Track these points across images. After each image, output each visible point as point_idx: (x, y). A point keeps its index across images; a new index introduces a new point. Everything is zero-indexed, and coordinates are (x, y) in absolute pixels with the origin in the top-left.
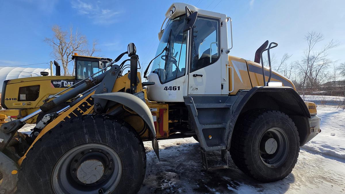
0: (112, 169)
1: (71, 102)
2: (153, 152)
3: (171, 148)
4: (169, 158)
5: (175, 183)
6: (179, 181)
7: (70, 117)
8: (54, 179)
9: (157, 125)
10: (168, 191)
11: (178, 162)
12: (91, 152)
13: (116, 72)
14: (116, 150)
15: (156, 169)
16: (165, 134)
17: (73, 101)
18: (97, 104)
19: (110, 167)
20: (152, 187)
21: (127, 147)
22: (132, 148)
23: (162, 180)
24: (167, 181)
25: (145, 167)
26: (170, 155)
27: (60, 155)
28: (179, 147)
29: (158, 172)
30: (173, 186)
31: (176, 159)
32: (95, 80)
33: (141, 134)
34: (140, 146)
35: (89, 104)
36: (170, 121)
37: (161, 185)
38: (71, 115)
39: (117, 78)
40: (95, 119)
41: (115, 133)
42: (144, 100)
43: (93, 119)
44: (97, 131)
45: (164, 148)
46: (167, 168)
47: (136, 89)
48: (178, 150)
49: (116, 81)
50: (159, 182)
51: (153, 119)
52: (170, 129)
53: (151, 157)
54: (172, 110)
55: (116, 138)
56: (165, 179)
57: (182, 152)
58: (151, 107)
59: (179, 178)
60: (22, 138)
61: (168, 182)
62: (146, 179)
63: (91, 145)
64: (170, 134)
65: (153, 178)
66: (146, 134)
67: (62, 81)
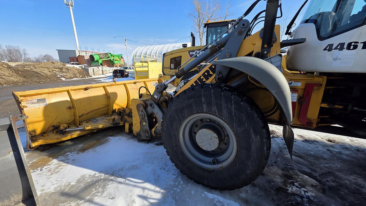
0: (227, 144)
1: (199, 70)
2: (282, 139)
3: (316, 143)
4: (308, 155)
5: (313, 194)
6: (321, 195)
7: (195, 85)
8: (180, 135)
9: (296, 107)
10: (299, 199)
11: (326, 167)
12: (208, 121)
13: (243, 30)
14: (232, 127)
15: (284, 162)
16: (308, 122)
17: (201, 69)
18: (218, 72)
19: (225, 141)
20: (274, 183)
21: (245, 128)
22: (251, 130)
23: (291, 181)
24: (300, 186)
25: (267, 159)
26: (310, 152)
27: (184, 118)
28: (332, 146)
29: (285, 167)
30: (308, 197)
31: (323, 161)
32: (218, 44)
33: (268, 114)
34: (264, 131)
35: (211, 73)
36: (325, 105)
37: (288, 186)
38: (196, 82)
39: (244, 39)
40: (213, 89)
41: (233, 108)
42: (279, 67)
43: (211, 89)
44: (214, 102)
45: (302, 139)
46: (301, 168)
47: (269, 52)
48: (328, 150)
49: (242, 43)
50: (285, 180)
51: (290, 97)
52: (321, 117)
53: (278, 144)
54: (332, 87)
55: (233, 114)
56: (297, 182)
57: (338, 155)
58: (291, 80)
59: (324, 191)
60: (169, 98)
61: (300, 188)
62: (267, 169)
63: (208, 115)
64: (320, 125)
65: (277, 172)
66: (276, 116)
67: (196, 51)
